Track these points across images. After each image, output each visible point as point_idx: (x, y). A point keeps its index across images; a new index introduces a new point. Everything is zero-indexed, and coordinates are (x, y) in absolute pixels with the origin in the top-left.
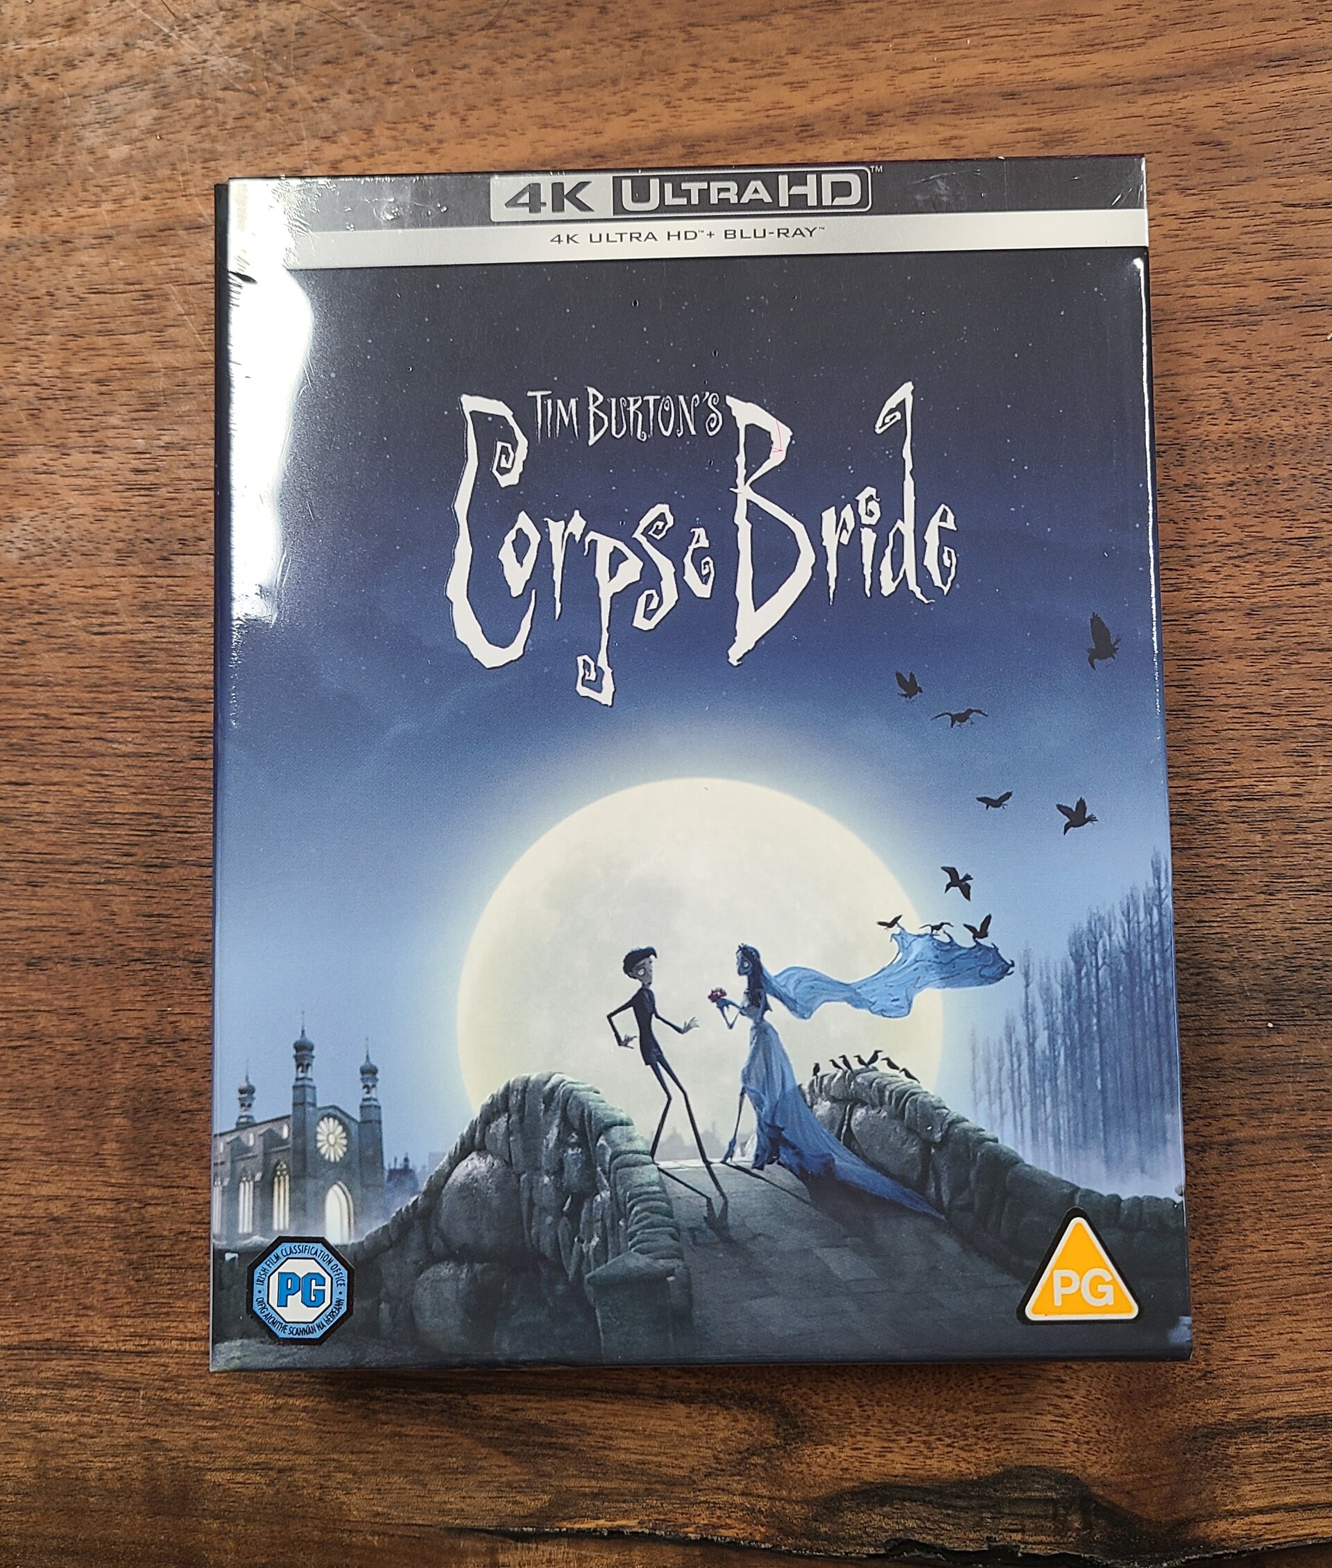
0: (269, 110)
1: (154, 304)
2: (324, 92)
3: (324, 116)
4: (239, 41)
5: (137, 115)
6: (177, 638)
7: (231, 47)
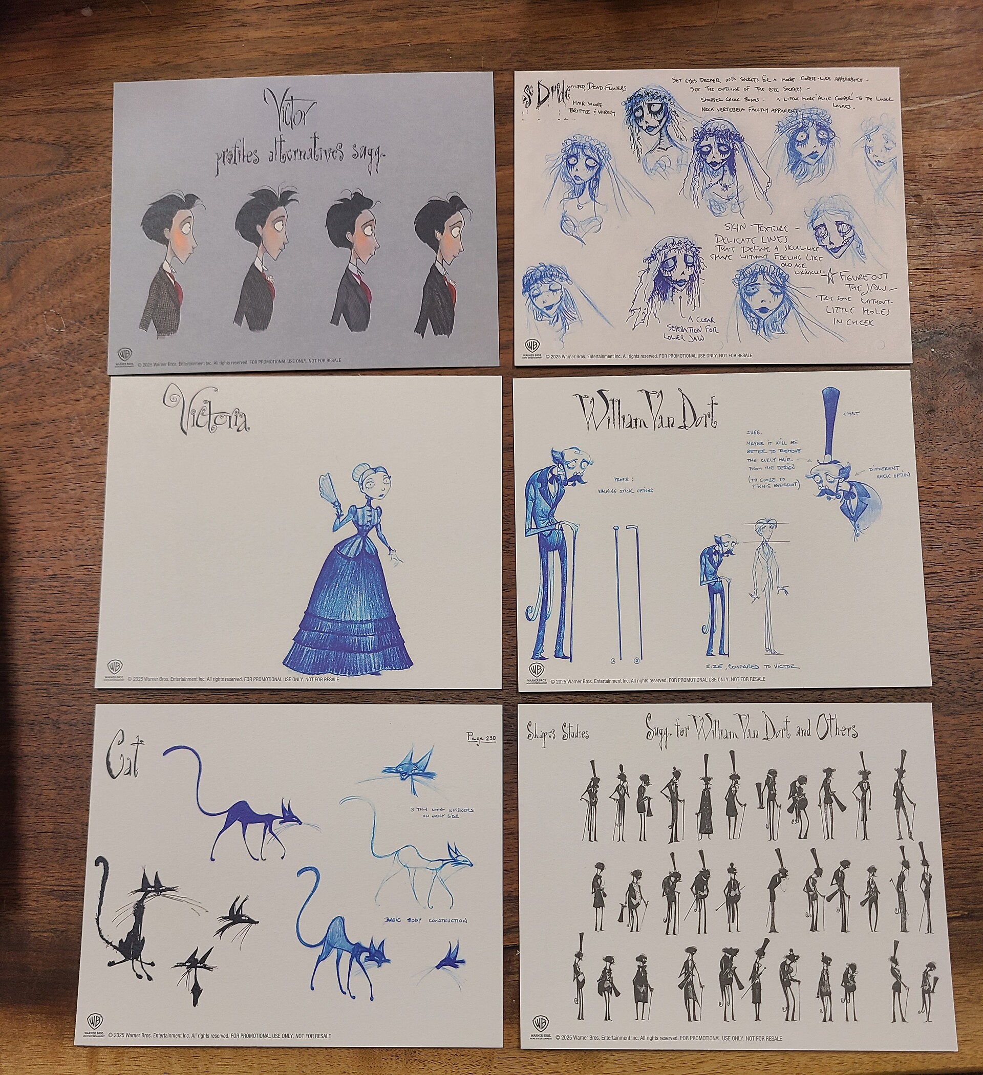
0: (66, 376)
1: (17, 455)
2: (89, 369)
3: (89, 378)
4: (54, 348)
5: (11, 379)
6: (25, 592)
7: (51, 350)
